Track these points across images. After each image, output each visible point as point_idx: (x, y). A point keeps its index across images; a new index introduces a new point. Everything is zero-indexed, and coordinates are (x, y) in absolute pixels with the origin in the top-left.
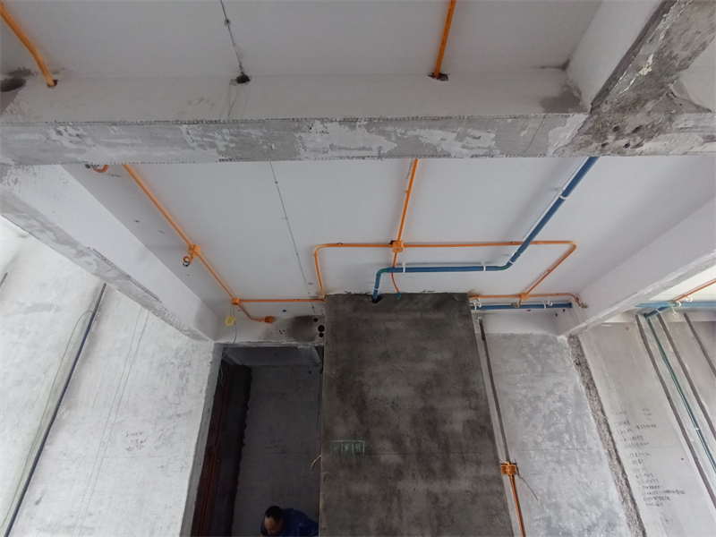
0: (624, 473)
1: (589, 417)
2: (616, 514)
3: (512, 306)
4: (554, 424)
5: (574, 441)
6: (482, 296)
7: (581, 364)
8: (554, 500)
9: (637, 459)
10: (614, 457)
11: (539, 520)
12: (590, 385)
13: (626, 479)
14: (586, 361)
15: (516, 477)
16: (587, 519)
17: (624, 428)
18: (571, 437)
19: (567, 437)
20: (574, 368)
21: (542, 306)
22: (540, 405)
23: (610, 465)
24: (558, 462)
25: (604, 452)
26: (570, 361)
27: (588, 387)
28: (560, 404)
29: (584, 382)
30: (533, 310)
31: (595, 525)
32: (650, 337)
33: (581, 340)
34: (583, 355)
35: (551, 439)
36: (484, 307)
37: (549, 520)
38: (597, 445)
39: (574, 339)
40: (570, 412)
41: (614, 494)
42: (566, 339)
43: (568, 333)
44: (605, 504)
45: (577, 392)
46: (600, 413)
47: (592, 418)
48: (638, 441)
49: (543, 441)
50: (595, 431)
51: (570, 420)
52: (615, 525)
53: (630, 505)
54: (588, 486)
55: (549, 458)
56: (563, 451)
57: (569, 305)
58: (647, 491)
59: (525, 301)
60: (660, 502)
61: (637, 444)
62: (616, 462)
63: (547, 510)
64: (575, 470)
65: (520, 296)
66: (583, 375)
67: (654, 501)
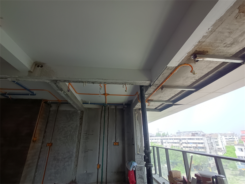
0: (80, 145)
1: (77, 132)
4: (67, 134)
8: (58, 152)
9: (84, 142)
10: (79, 142)
11: (53, 157)
13: (79, 147)
14: (83, 118)
16: (65, 156)
17: (85, 135)
18: (70, 137)
22: (65, 129)
24: (64, 143)
25: (77, 140)
26: (79, 118)
28: (71, 129)
29: (80, 123)
32: (103, 112)
33: (84, 112)
34: (83, 116)
35: (64, 137)
41: (75, 150)
42: (80, 112)
44: (71, 153)
45: (77, 126)
46: (80, 131)
48: (87, 138)
49: (62, 138)
51: (71, 133)
52: (71, 158)
53: (78, 153)
54: (69, 149)
55: (62, 142)
58: (83, 150)
63: (56, 154)
64: (67, 145)
66: (80, 121)
67: (84, 152)
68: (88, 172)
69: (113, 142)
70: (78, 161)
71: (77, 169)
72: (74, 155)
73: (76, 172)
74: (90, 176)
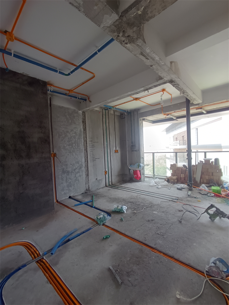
0: (87, 154)
1: (82, 139)
2: (83, 165)
3: (65, 94)
4: (71, 141)
5: (76, 146)
6: (53, 86)
7: (84, 122)
8: (66, 163)
9: (91, 151)
10: (86, 151)
11: (60, 169)
12: (85, 129)
13: (87, 156)
14: (86, 122)
15: (55, 157)
16: (74, 167)
17: (91, 142)
18: (75, 145)
19: (74, 145)
20: (81, 123)
21: (76, 98)
22: (68, 134)
23: (84, 153)
24: (70, 152)
25: (83, 149)
26: (81, 121)
27: (84, 130)
28: (74, 135)
29: (83, 128)
30: (73, 98)
31: (76, 168)
32: (104, 116)
33: (86, 114)
34: (85, 119)
35: (69, 145)
36: (53, 92)
37: (63, 169)
38: (82, 147)
39: (84, 113)
40: (77, 137)
41: (83, 160)
42: (81, 113)
43: (83, 110)
44: (80, 163)
45: (80, 131)
46: (85, 138)
47: (83, 139)
48: (93, 146)
49: (67, 146)
50: (83, 143)
51: (76, 139)
52: (81, 168)
53: (87, 163)
54: (77, 159)
55: (67, 151)
56: (72, 149)
57: (86, 100)
58: (91, 159)
59: (71, 94)
60: (93, 161)
61: (93, 147)
62: (86, 152)
63: (64, 166)
64: (74, 154)
65: (69, 90)
66: (83, 126)
67: (92, 161)
68: (98, 179)
69: (114, 150)
70: (88, 171)
71: (89, 178)
72: (84, 165)
73: (89, 181)
74: (100, 182)
